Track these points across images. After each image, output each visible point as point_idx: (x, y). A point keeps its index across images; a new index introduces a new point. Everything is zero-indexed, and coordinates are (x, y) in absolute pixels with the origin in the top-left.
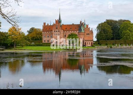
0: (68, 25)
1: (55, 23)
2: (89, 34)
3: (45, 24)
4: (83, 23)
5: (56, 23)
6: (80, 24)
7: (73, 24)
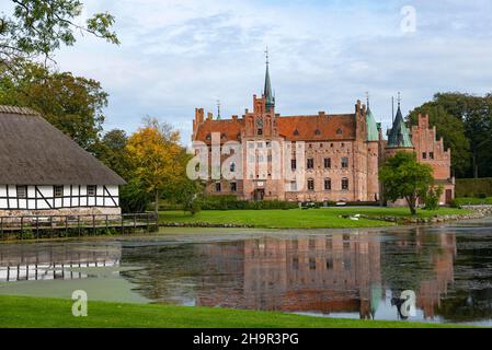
0: (301, 118)
5: (256, 108)
7: (322, 113)
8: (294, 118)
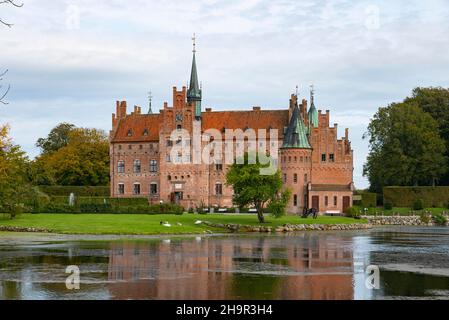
1: (171, 105)
2: (332, 156)
3: (122, 106)
4: (305, 102)
5: (176, 101)
6: (287, 108)
7: (257, 109)
8: (223, 113)
